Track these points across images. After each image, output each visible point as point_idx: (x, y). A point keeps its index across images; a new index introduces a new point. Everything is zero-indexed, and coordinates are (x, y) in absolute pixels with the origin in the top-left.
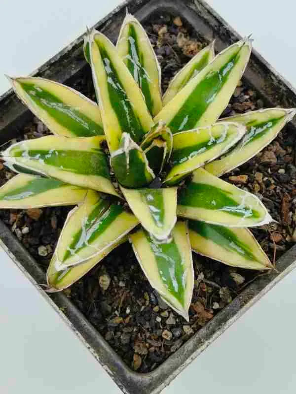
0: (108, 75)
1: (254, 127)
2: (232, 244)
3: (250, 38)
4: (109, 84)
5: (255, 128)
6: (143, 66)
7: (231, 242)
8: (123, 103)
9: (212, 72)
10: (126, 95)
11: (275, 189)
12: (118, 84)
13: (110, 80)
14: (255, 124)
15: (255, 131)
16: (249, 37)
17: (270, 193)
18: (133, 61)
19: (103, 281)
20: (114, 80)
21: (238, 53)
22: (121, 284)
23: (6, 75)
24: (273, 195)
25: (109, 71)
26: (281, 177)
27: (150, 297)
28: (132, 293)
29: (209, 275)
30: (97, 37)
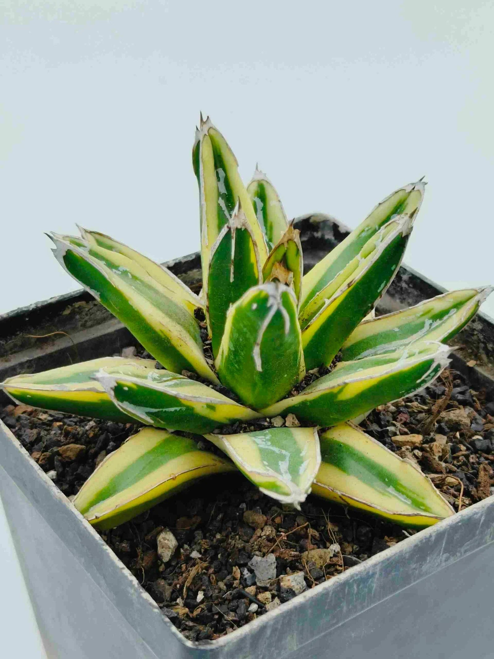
0: (220, 195)
1: (430, 319)
2: (391, 489)
3: (423, 181)
4: (219, 208)
5: (431, 321)
7: (389, 486)
11: (467, 456)
13: (222, 203)
14: (430, 315)
15: (431, 325)
16: (421, 180)
17: (458, 462)
19: (164, 539)
20: (227, 206)
21: (405, 200)
22: (195, 554)
23: (78, 226)
24: (465, 464)
25: (223, 190)
26: (477, 443)
27: (242, 574)
28: (211, 571)
29: (349, 549)
30: (212, 132)
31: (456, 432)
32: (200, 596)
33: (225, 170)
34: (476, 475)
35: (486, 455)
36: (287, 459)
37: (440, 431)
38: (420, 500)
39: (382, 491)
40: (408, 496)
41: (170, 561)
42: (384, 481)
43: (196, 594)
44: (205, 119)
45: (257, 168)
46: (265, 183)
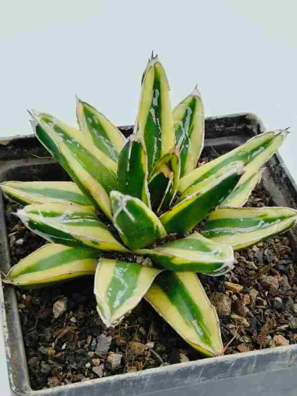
0: (152, 106)
1: (263, 220)
2: (194, 322)
3: (288, 130)
4: (150, 114)
5: (263, 222)
6: (189, 137)
7: (194, 319)
8: (156, 140)
9: (244, 152)
10: (161, 133)
11: (264, 310)
12: (158, 119)
13: (153, 111)
15: (263, 224)
16: (287, 129)
17: (257, 311)
18: (183, 129)
19: (58, 305)
20: (156, 115)
21: (272, 139)
22: (73, 320)
23: (76, 96)
24: (260, 314)
25: (156, 104)
26: (275, 303)
27: (91, 342)
28: (77, 333)
29: (159, 349)
30: (157, 66)
31: (267, 291)
32: (64, 347)
33: (159, 91)
34: (263, 324)
35: (277, 313)
36: (125, 290)
37: (256, 287)
38: (208, 335)
39: (188, 322)
40: (203, 330)
41: (58, 318)
42: (193, 315)
43: (63, 345)
44: (154, 56)
45: (196, 88)
46: (197, 98)
